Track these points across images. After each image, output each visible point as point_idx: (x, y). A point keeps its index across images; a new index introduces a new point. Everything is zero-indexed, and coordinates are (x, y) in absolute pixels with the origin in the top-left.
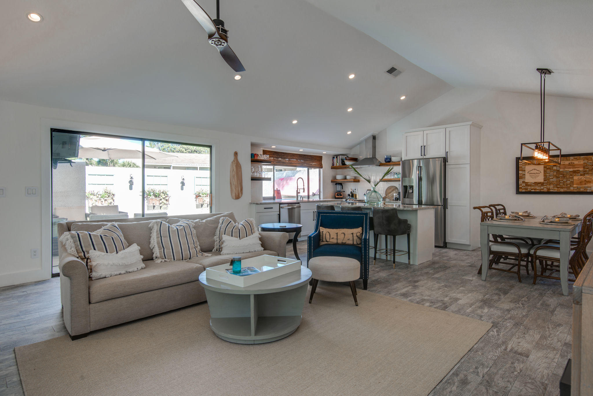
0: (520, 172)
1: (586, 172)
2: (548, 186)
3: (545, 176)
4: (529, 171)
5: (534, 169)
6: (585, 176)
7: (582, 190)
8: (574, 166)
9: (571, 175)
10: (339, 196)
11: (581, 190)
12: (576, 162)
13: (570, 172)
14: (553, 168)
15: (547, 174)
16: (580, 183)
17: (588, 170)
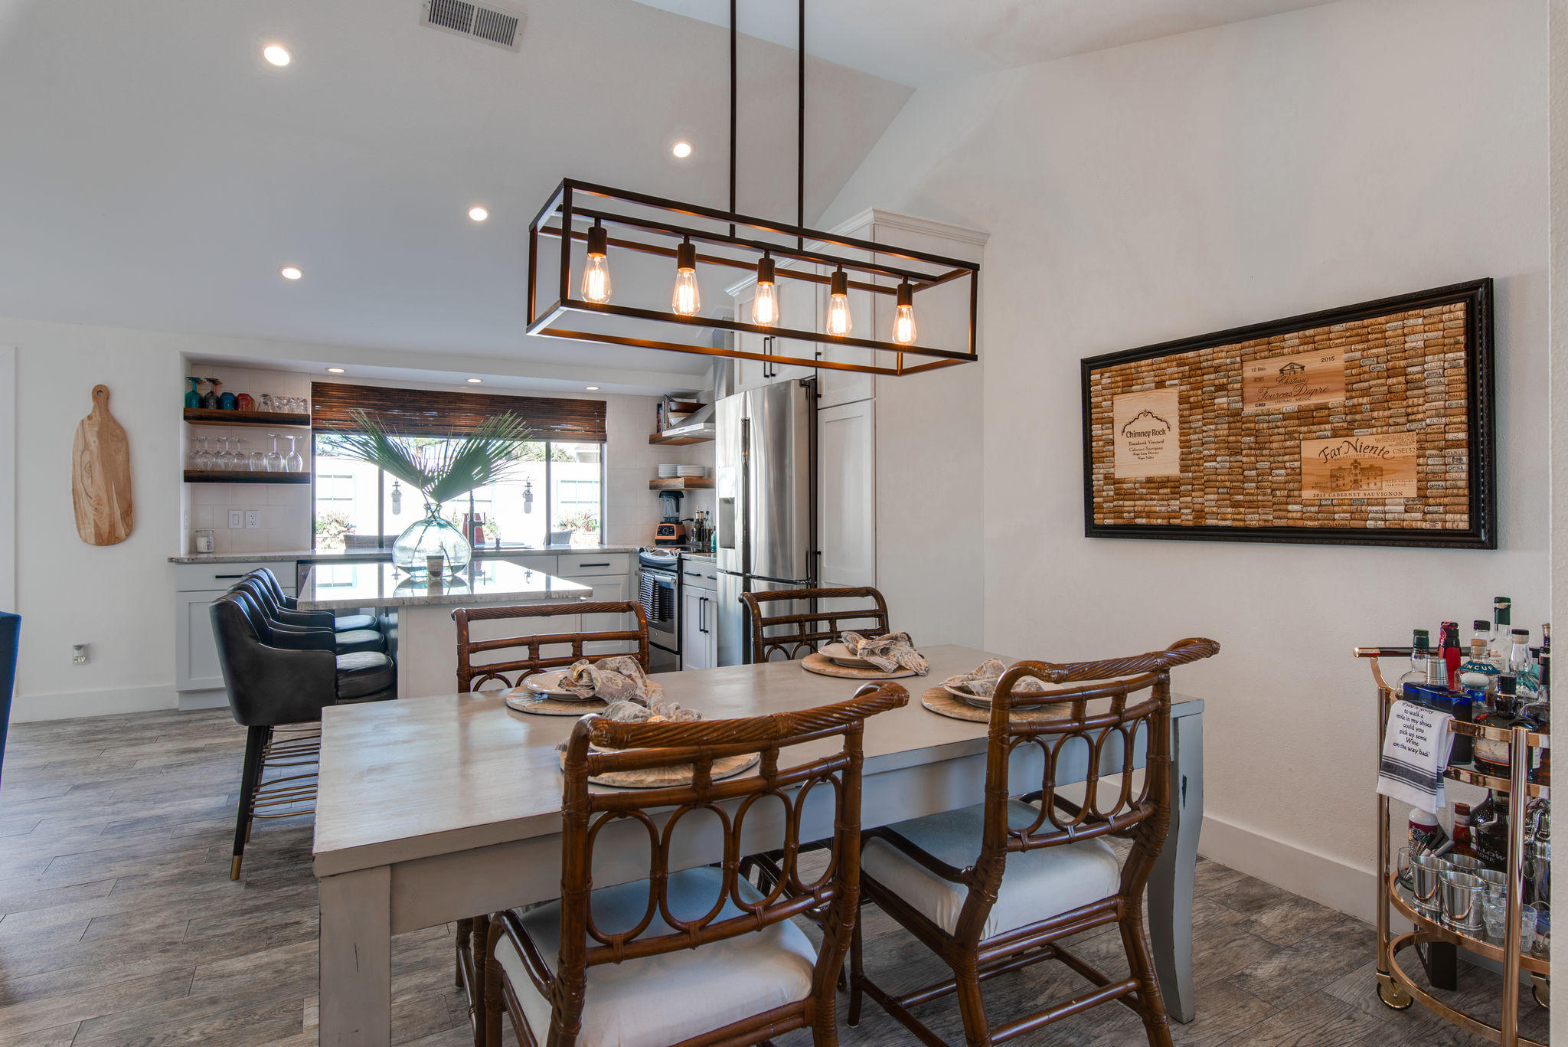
0: (1096, 429)
1: (1358, 417)
2: (1198, 499)
3: (1185, 444)
4: (1127, 421)
5: (1142, 410)
6: (1352, 440)
7: (1341, 518)
8: (1303, 382)
9: (1290, 435)
10: (664, 535)
11: (1336, 516)
12: (1312, 362)
13: (1287, 417)
14: (1216, 401)
15: (1192, 437)
16: (1331, 476)
17: (1365, 400)
